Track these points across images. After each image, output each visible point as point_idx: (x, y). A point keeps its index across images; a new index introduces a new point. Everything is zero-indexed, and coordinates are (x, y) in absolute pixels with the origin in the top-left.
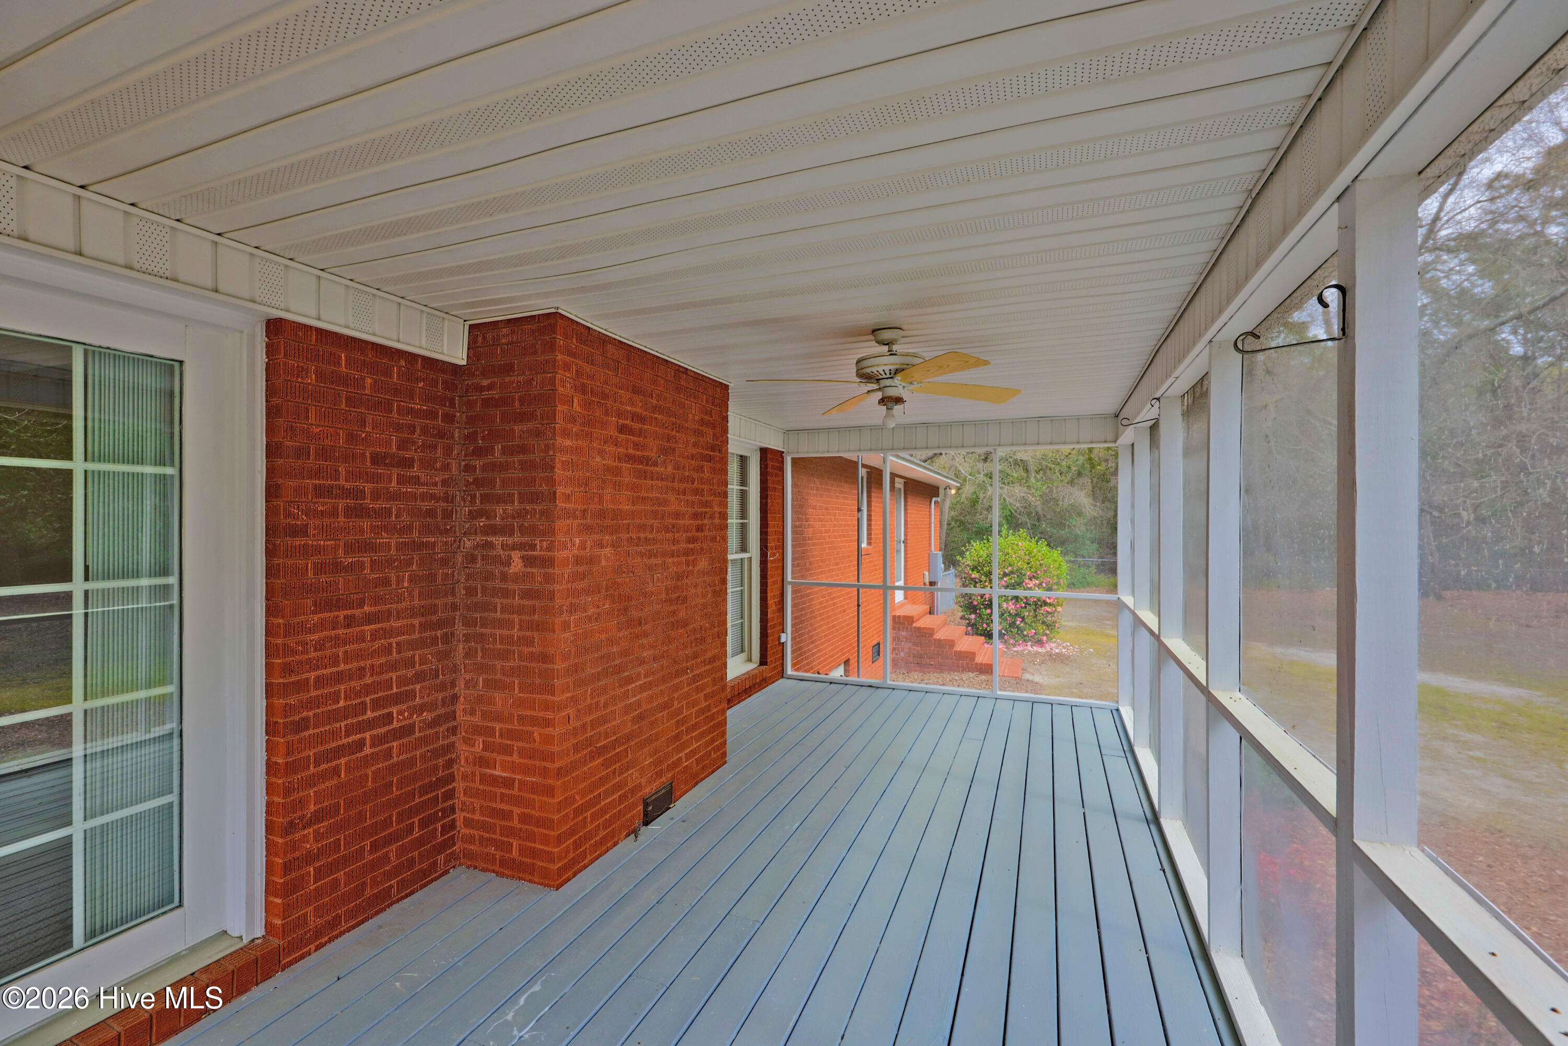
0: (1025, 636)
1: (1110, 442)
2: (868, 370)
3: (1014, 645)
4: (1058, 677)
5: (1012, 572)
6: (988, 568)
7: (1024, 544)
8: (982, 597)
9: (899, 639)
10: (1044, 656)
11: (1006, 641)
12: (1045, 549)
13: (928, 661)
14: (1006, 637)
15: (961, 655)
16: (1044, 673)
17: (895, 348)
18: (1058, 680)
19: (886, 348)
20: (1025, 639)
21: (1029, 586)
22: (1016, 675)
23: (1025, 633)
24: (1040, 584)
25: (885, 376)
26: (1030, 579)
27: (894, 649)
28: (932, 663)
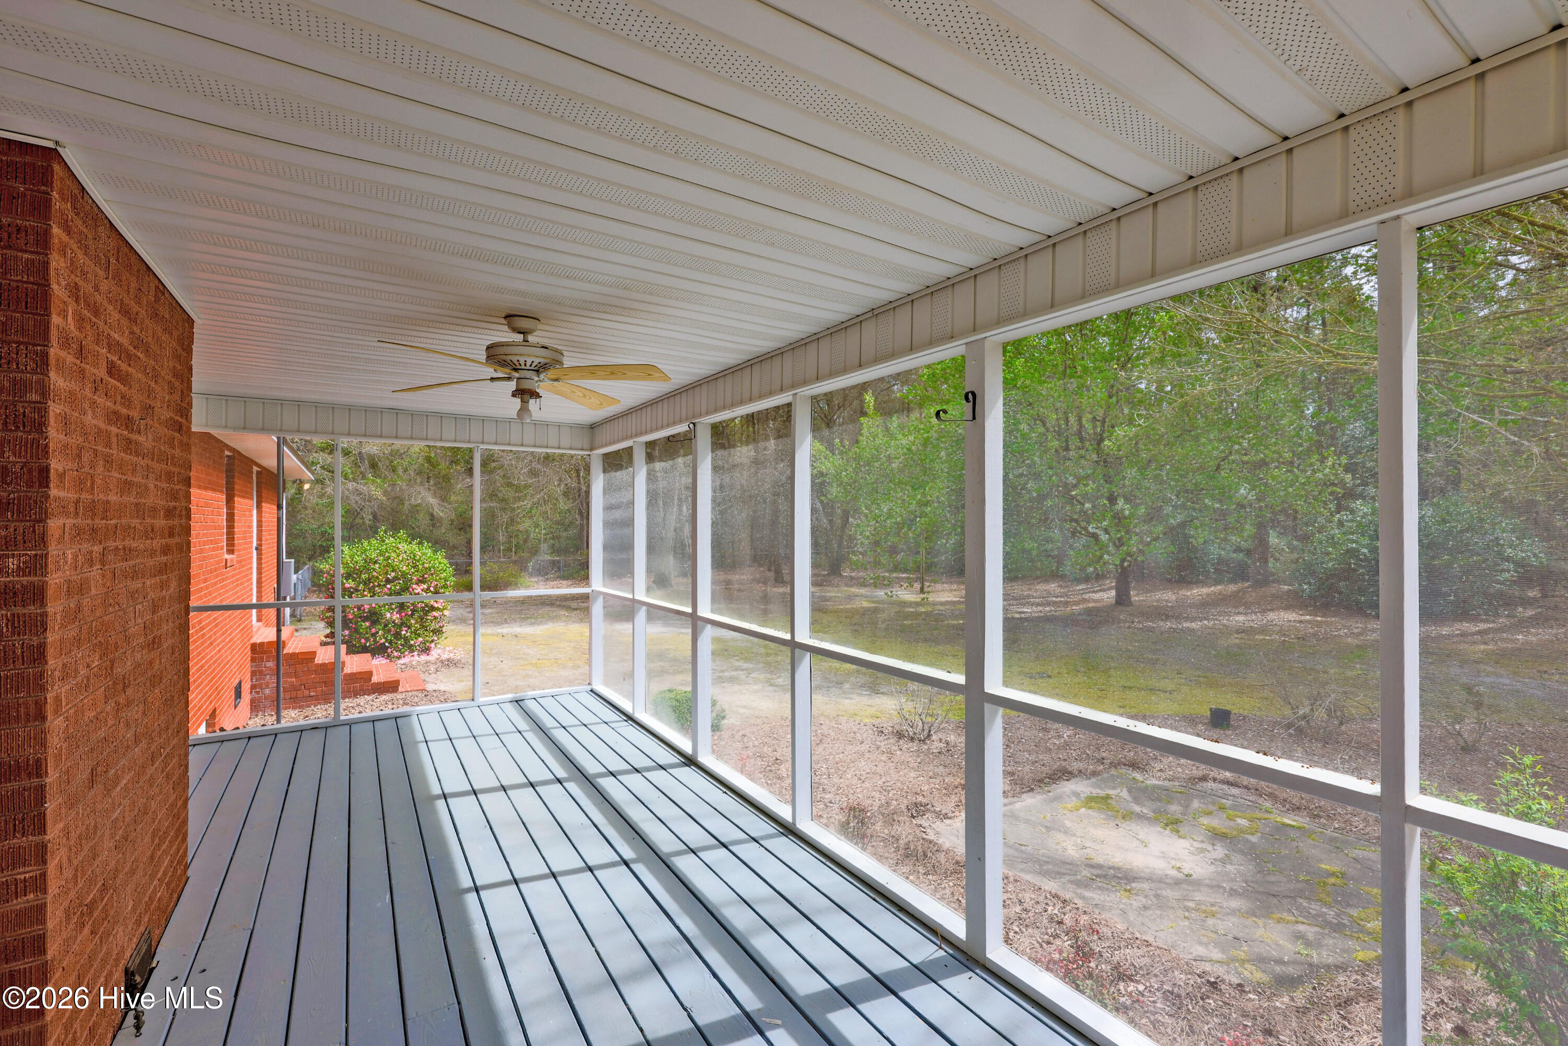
0: (412, 645)
1: (587, 450)
2: (508, 358)
3: (399, 658)
4: (462, 681)
5: (396, 578)
6: (367, 576)
7: (403, 546)
8: (359, 609)
9: (261, 672)
10: (436, 663)
11: (389, 656)
12: (429, 552)
13: (306, 692)
14: (389, 650)
15: (352, 678)
16: (444, 680)
17: (531, 338)
18: (463, 684)
19: (520, 337)
20: (411, 649)
21: (416, 591)
22: (421, 688)
23: (412, 642)
24: (428, 589)
25: (523, 367)
26: (417, 584)
27: (253, 687)
28: (312, 694)
